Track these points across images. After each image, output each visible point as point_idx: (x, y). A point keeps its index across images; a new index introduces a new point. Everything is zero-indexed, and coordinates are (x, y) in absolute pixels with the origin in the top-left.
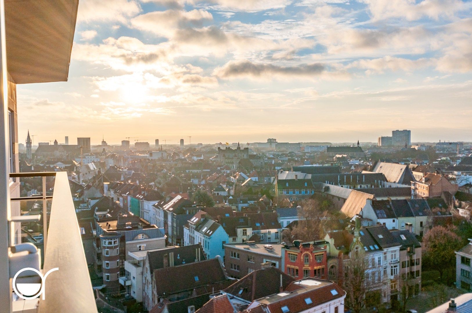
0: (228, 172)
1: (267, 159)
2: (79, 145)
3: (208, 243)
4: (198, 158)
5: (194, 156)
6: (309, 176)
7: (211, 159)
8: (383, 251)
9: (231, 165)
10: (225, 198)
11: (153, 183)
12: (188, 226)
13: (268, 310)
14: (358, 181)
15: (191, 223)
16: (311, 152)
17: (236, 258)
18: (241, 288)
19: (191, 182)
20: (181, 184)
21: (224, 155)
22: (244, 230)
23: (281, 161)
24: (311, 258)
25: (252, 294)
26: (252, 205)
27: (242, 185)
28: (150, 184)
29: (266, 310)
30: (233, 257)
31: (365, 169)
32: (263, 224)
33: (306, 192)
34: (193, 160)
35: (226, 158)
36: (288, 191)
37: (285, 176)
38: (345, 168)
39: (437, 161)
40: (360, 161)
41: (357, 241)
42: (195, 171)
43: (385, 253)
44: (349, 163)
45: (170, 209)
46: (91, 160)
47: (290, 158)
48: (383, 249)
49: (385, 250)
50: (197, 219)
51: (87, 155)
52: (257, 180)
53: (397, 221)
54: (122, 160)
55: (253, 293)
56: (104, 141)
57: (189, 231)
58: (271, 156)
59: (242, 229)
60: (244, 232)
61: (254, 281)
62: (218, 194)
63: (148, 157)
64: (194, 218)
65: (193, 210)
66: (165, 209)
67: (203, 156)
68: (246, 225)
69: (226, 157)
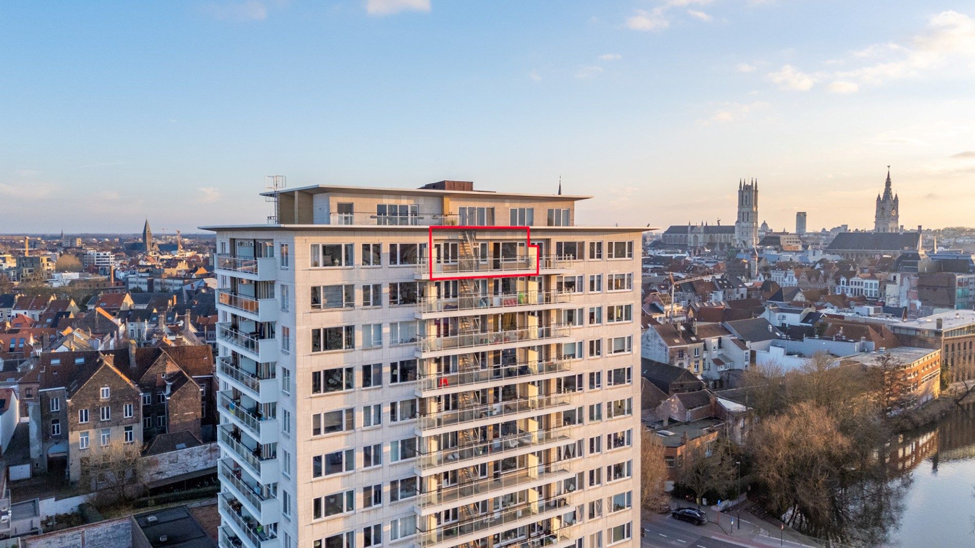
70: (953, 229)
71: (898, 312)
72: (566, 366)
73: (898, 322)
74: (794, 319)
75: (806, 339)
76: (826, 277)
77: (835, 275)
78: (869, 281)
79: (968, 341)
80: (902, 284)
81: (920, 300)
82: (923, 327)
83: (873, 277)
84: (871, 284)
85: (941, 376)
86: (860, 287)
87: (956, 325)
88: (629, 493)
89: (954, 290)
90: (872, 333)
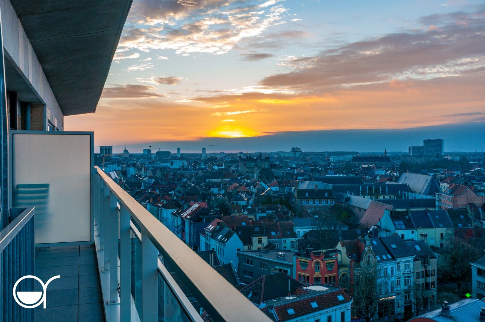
0: (249, 181)
1: (289, 168)
2: (102, 154)
3: (223, 250)
4: (219, 167)
5: (215, 165)
6: (330, 186)
7: (232, 168)
8: (396, 261)
9: (251, 175)
10: (244, 207)
11: (172, 192)
12: (204, 234)
13: (274, 311)
14: (380, 192)
15: (207, 231)
16: (336, 162)
17: (250, 265)
18: (251, 292)
19: (210, 191)
20: (200, 193)
21: (245, 164)
22: (259, 239)
23: (304, 171)
24: (322, 266)
25: (260, 297)
26: (270, 214)
27: (262, 195)
28: (170, 193)
29: (273, 311)
30: (247, 264)
31: (390, 180)
32: (278, 233)
33: (327, 203)
34: (214, 169)
35: (247, 168)
36: (307, 201)
37: (305, 186)
38: (370, 178)
39: (470, 172)
40: (387, 171)
41: (369, 250)
42: (216, 180)
43: (398, 263)
44: (374, 173)
45: (187, 217)
46: (113, 169)
47: (314, 167)
48: (396, 258)
49: (398, 260)
50: (213, 227)
51: (108, 164)
52: (278, 190)
53: (417, 232)
54: (143, 169)
55: (262, 296)
56: (126, 149)
57: (205, 239)
58: (294, 166)
59: (257, 238)
60: (259, 241)
61: (263, 285)
62: (237, 203)
63: (169, 166)
64: (211, 226)
65: (210, 218)
66: (183, 217)
67: (225, 165)
68: (261, 233)
69: (247, 166)
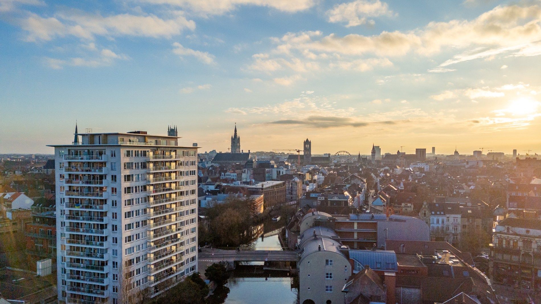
43: (448, 217)
51: (419, 163)
56: (457, 151)
70: (259, 152)
71: (248, 183)
72: (181, 188)
73: (249, 186)
74: (212, 188)
75: (218, 195)
76: (215, 173)
77: (219, 172)
78: (233, 174)
79: (271, 191)
80: (247, 173)
81: (254, 179)
82: (258, 187)
83: (234, 172)
84: (234, 175)
85: (264, 205)
86: (229, 177)
87: (268, 186)
88: (195, 228)
89: (265, 174)
90: (242, 191)
